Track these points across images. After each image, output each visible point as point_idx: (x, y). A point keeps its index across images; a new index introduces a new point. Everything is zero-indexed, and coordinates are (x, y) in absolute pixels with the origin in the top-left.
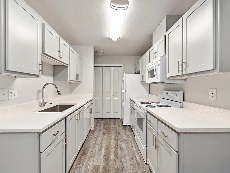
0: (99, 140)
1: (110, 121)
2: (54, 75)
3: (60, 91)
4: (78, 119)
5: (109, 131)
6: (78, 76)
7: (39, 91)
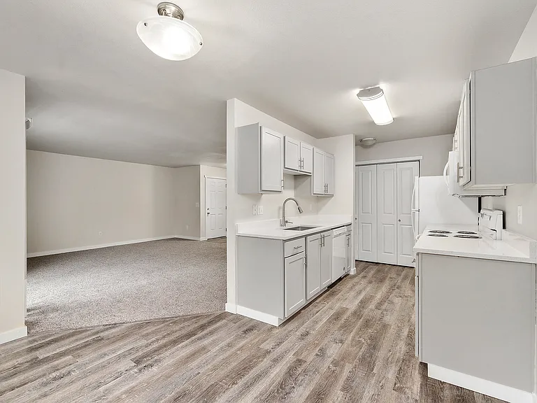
0: (358, 288)
1: (390, 268)
2: (295, 188)
3: (302, 208)
4: (322, 244)
5: (382, 281)
6: (326, 186)
7: (280, 208)
